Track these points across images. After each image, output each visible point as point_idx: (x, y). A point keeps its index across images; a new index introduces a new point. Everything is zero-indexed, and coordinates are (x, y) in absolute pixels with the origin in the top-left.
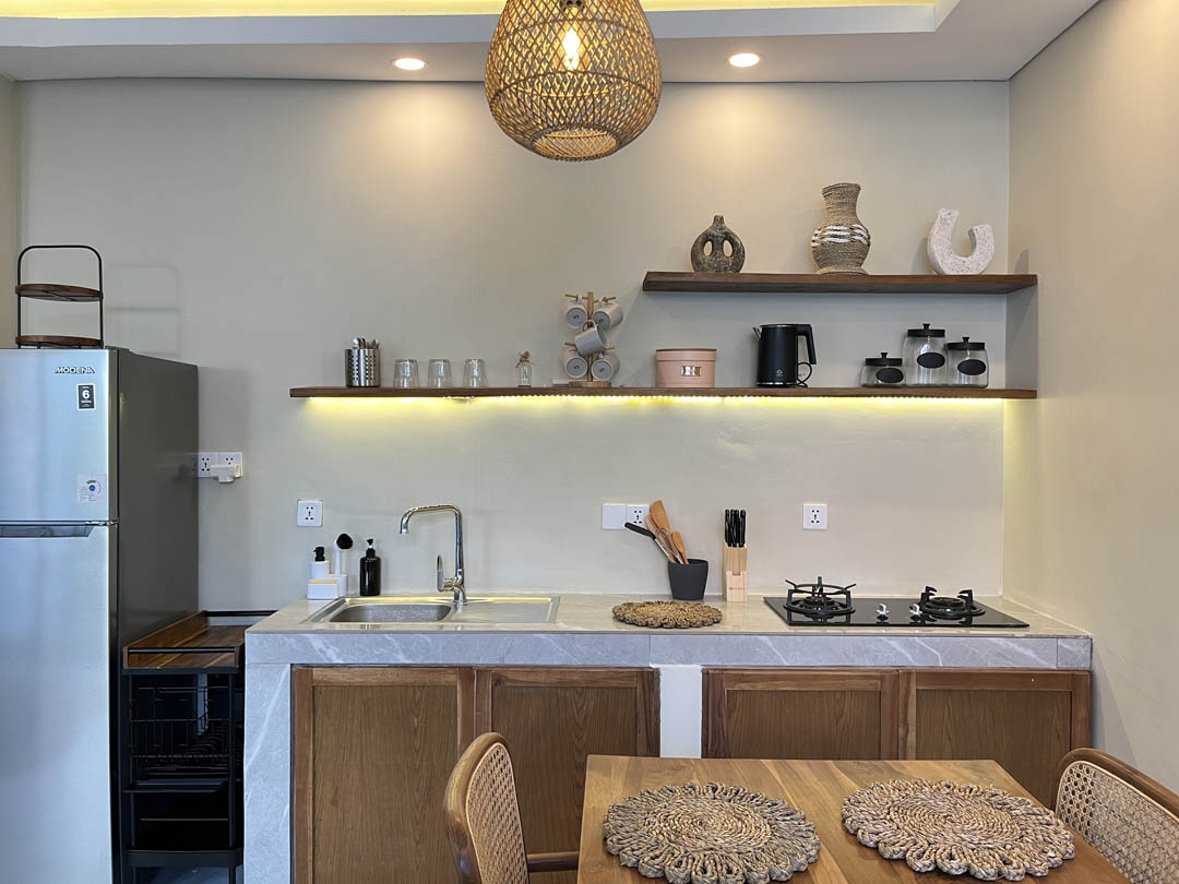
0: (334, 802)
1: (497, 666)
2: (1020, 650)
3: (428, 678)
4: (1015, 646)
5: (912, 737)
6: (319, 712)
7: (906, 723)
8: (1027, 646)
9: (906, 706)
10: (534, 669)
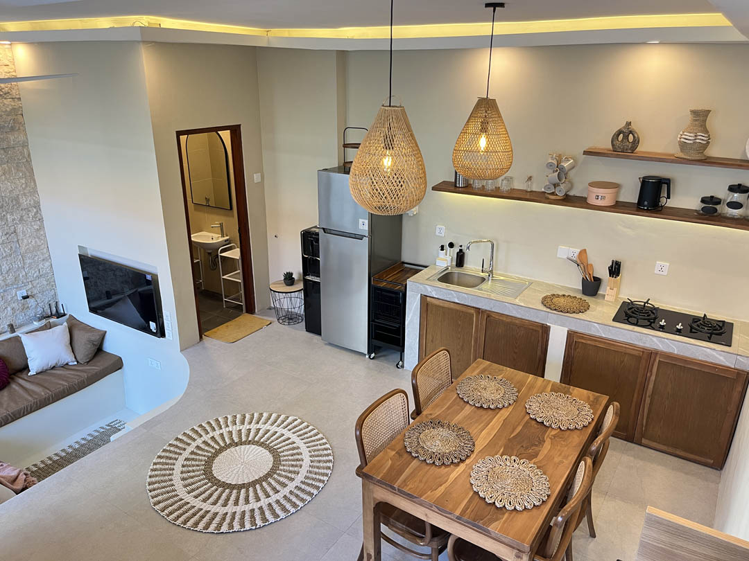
0: (432, 341)
1: (489, 311)
2: (717, 356)
3: (464, 309)
4: (714, 353)
5: (653, 378)
6: (429, 312)
7: (651, 371)
8: (720, 355)
9: (653, 365)
10: (502, 315)
